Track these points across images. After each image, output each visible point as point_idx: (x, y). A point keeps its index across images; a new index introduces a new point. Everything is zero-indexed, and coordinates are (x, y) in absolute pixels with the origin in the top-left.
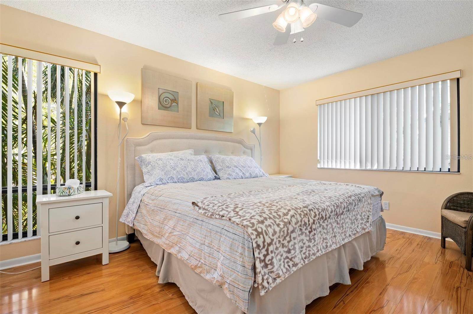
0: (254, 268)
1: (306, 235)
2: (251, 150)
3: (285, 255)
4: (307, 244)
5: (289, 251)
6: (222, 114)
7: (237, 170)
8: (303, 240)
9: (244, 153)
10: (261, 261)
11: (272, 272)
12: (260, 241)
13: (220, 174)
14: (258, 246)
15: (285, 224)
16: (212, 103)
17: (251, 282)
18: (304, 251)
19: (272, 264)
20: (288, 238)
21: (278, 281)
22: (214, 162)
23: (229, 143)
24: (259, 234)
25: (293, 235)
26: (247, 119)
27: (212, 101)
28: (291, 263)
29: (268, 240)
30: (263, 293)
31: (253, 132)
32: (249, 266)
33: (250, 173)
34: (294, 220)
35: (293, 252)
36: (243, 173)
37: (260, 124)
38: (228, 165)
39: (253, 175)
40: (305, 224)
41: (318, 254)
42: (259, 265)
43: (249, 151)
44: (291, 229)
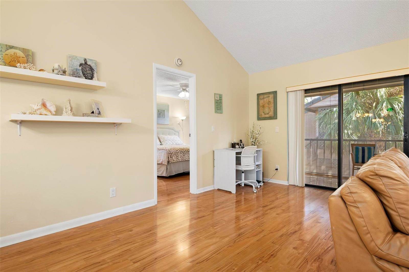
0: (168, 157)
1: (182, 154)
2: (178, 133)
3: (176, 157)
4: (182, 156)
5: (177, 157)
6: (163, 116)
7: (170, 142)
8: (181, 155)
9: (175, 134)
10: (170, 156)
11: (172, 159)
12: (170, 152)
13: (163, 143)
14: (169, 153)
15: (176, 151)
16: (159, 111)
17: (168, 160)
18: (182, 158)
19: (172, 157)
20: (177, 154)
21: (174, 161)
22: (160, 138)
23: (167, 130)
24: (169, 151)
25: (178, 153)
26: (176, 117)
27: (159, 110)
28: (178, 159)
29: (171, 153)
30: (170, 162)
31: (179, 124)
32: (167, 157)
33: (176, 143)
34: (179, 150)
35: (178, 157)
36: (173, 143)
37: (182, 120)
38: (166, 139)
39: (177, 144)
40: (182, 152)
41: (186, 160)
42: (169, 157)
43: (177, 133)
44: (178, 152)
